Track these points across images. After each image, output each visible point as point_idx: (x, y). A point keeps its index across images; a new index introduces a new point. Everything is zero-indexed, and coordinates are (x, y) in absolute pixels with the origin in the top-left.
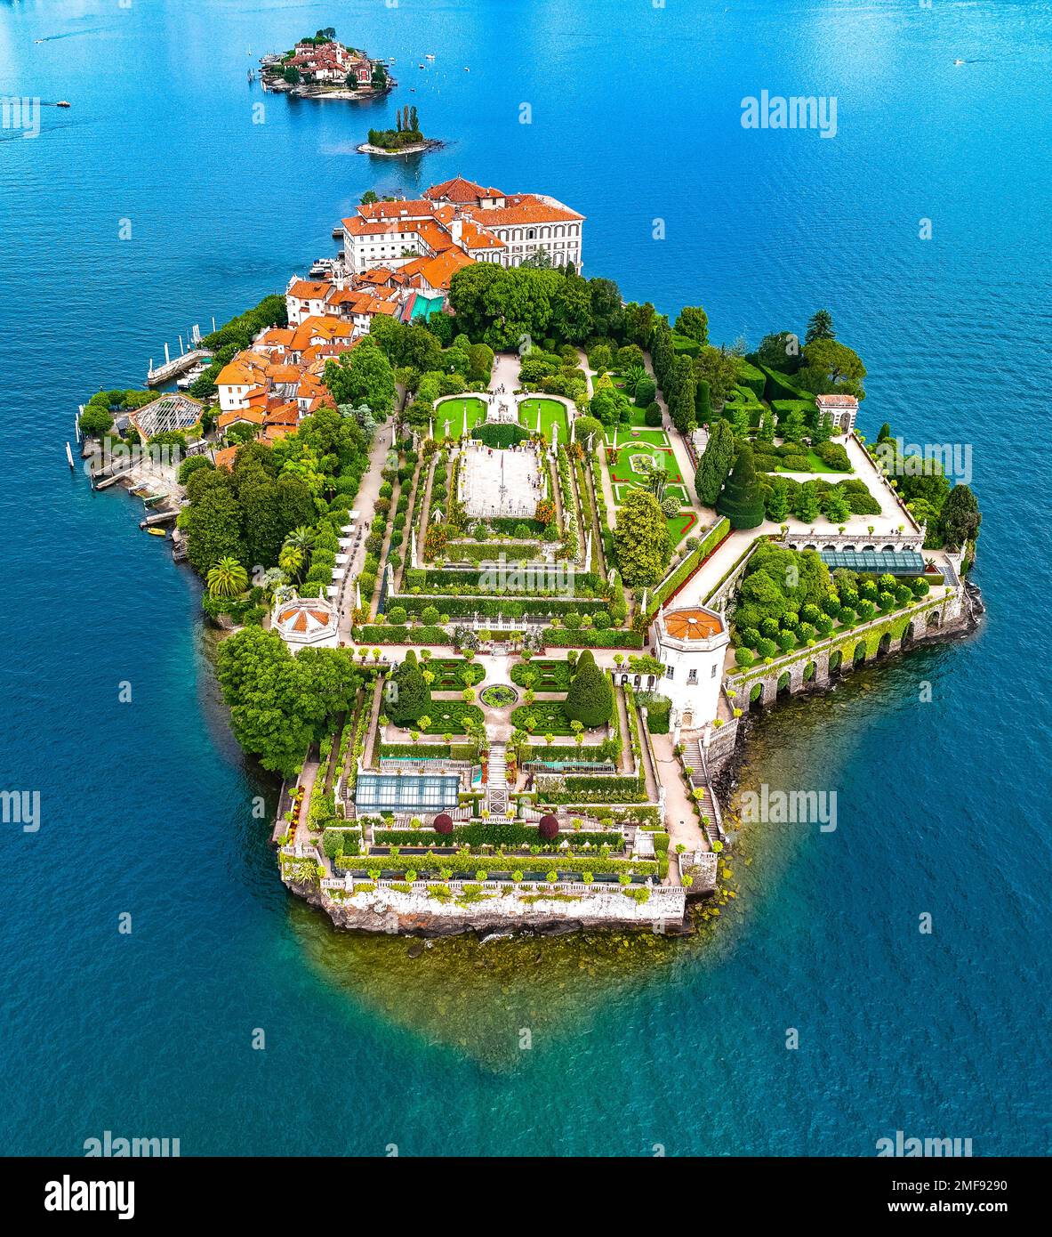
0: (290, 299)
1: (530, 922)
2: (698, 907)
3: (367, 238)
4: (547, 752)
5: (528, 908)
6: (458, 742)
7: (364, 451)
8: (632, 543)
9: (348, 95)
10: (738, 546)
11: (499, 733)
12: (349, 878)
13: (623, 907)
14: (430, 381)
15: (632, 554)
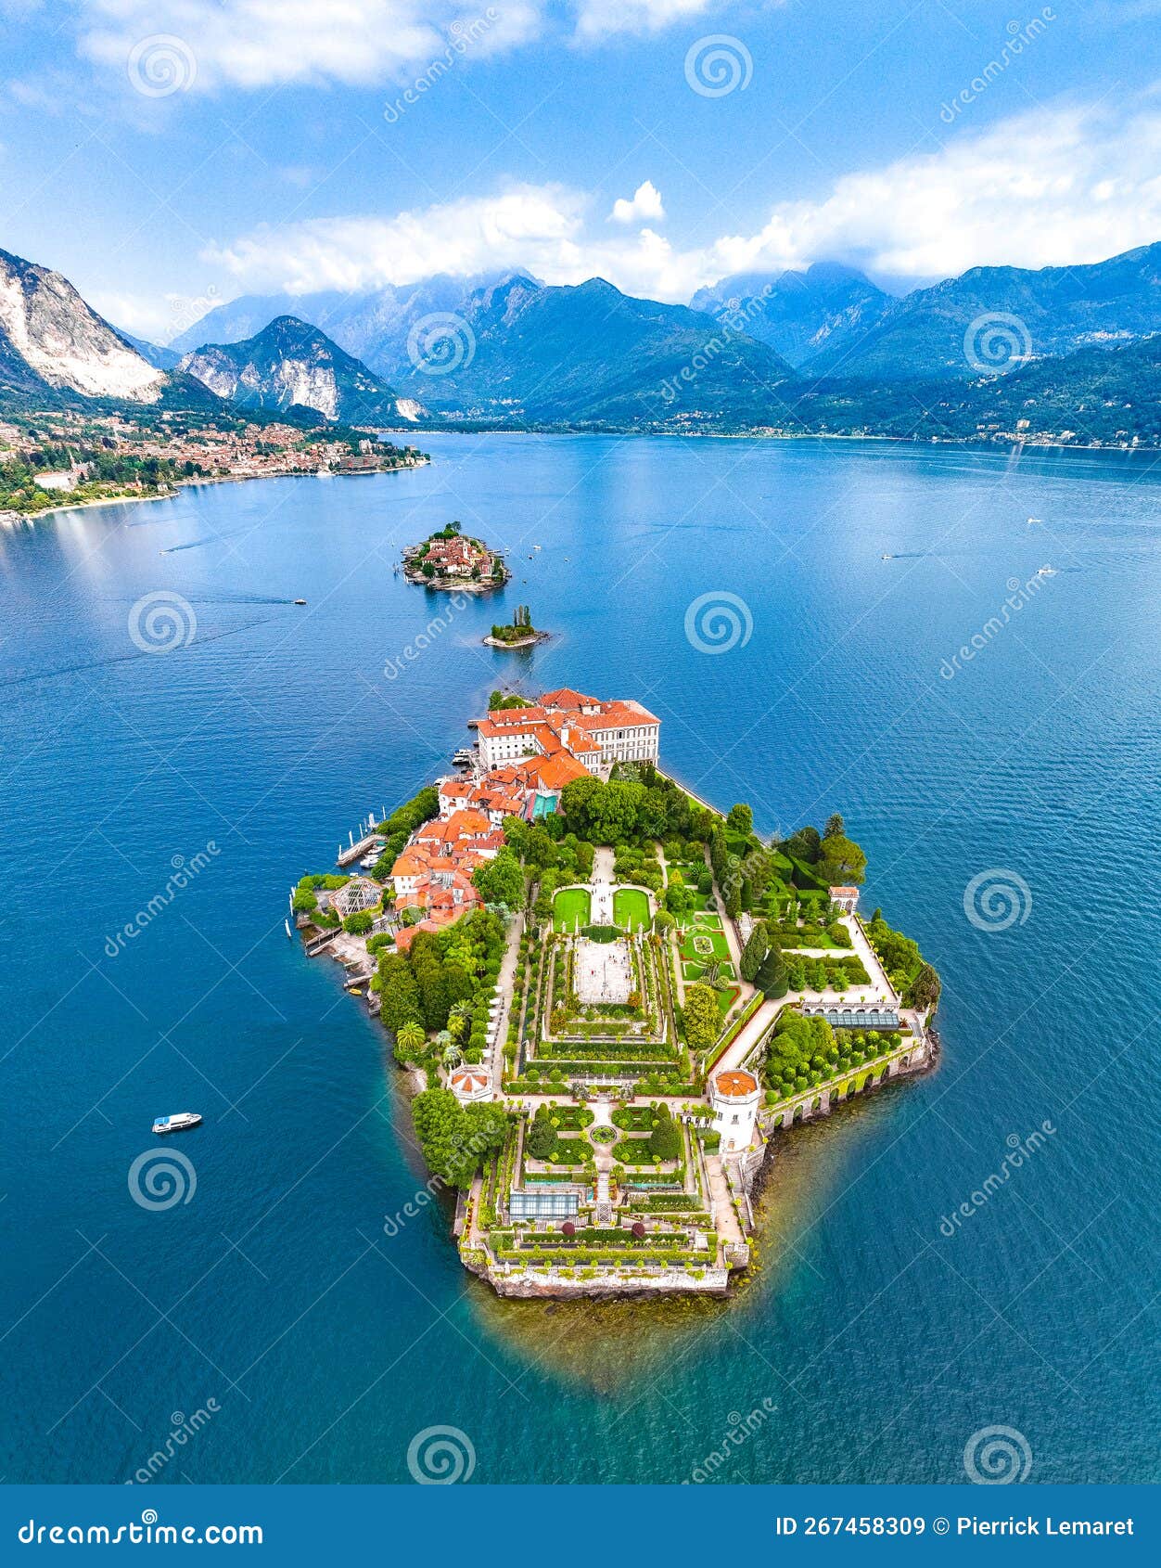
0: (441, 797)
1: (626, 1290)
2: (737, 1277)
3: (496, 739)
4: (637, 1178)
5: (624, 1282)
6: (578, 1170)
7: (503, 938)
8: (695, 1021)
9: (473, 587)
10: (769, 1012)
11: (604, 1163)
12: (507, 1265)
13: (686, 1281)
14: (549, 875)
15: (695, 1028)
